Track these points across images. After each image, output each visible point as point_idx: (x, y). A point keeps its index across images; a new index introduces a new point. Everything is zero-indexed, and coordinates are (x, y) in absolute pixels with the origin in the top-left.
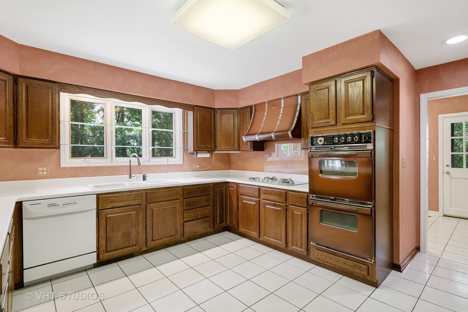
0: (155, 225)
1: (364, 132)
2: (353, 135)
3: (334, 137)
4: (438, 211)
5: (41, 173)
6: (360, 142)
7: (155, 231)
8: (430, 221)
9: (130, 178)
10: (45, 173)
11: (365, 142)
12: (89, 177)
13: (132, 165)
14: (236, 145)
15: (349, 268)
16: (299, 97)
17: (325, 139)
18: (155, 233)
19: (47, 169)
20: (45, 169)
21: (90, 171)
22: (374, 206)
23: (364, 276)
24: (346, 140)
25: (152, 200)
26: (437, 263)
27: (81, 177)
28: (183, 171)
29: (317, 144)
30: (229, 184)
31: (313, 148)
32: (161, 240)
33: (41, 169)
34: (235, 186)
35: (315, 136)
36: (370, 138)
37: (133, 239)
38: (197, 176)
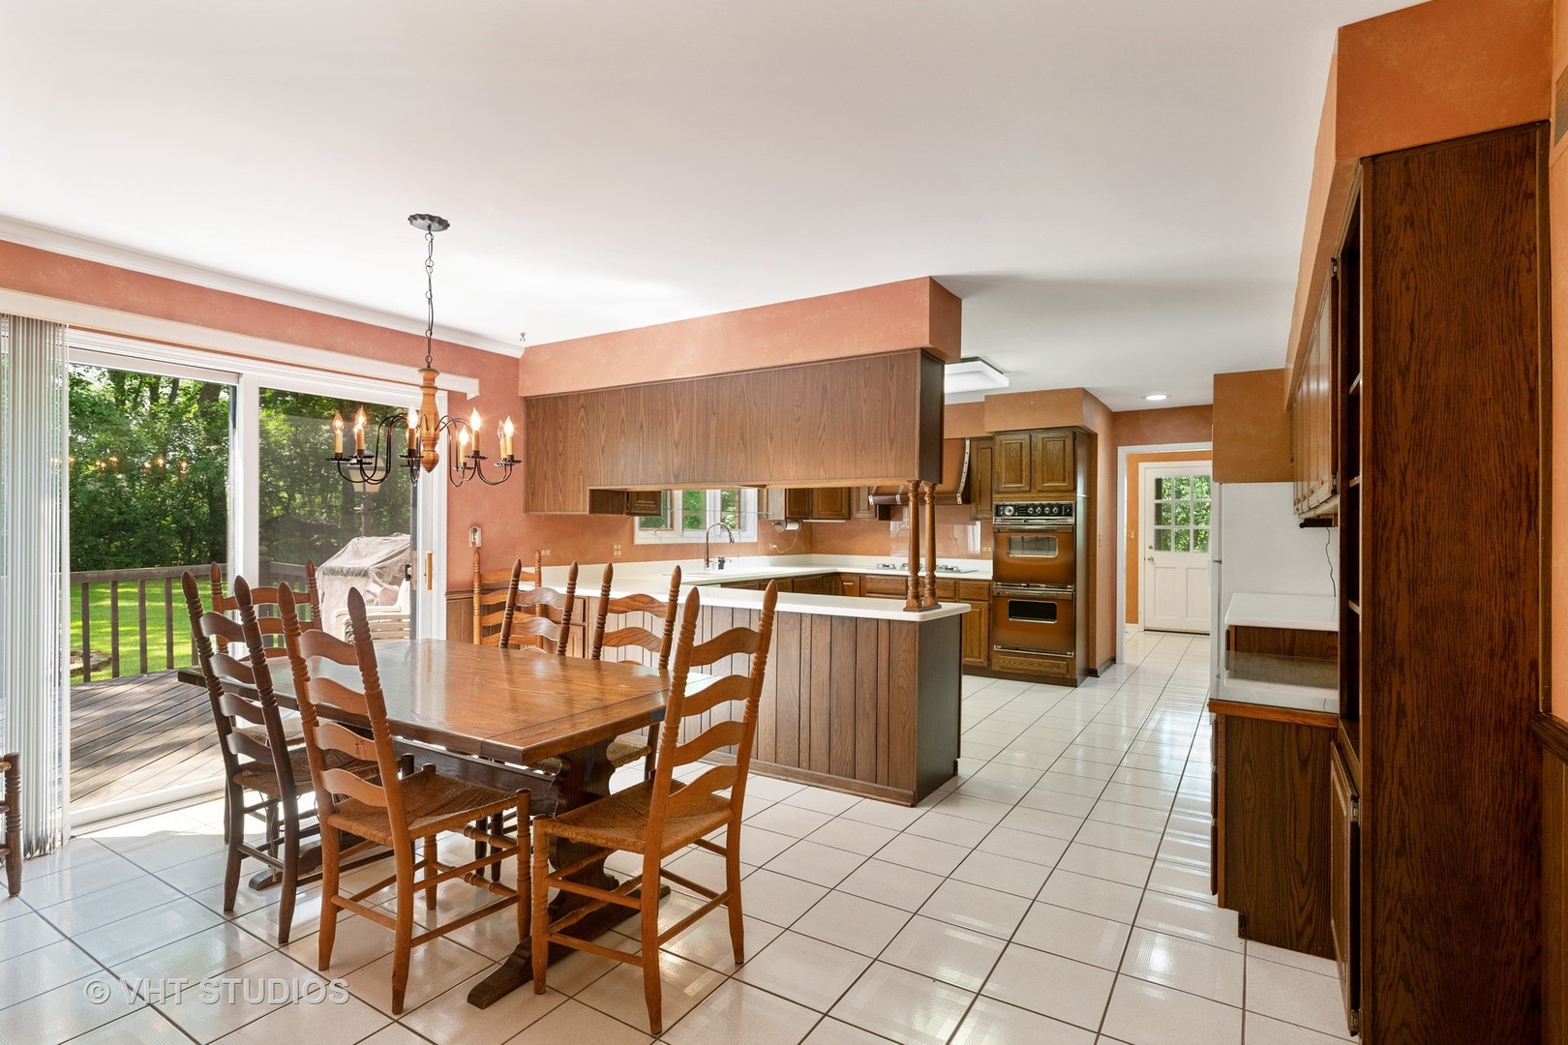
1: (1064, 502)
2: (1051, 506)
3: (1027, 506)
4: (1137, 622)
5: (616, 554)
6: (1059, 514)
8: (1127, 637)
9: (707, 565)
10: (620, 553)
11: (1065, 515)
14: (845, 511)
15: (1046, 670)
16: (968, 442)
17: (1015, 509)
20: (620, 546)
21: (661, 551)
22: (1075, 590)
23: (1064, 674)
24: (1043, 510)
26: (1134, 671)
28: (756, 554)
29: (1004, 514)
30: (843, 578)
31: (999, 519)
33: (616, 547)
34: (857, 579)
35: (1001, 503)
36: (1071, 510)
38: (774, 565)
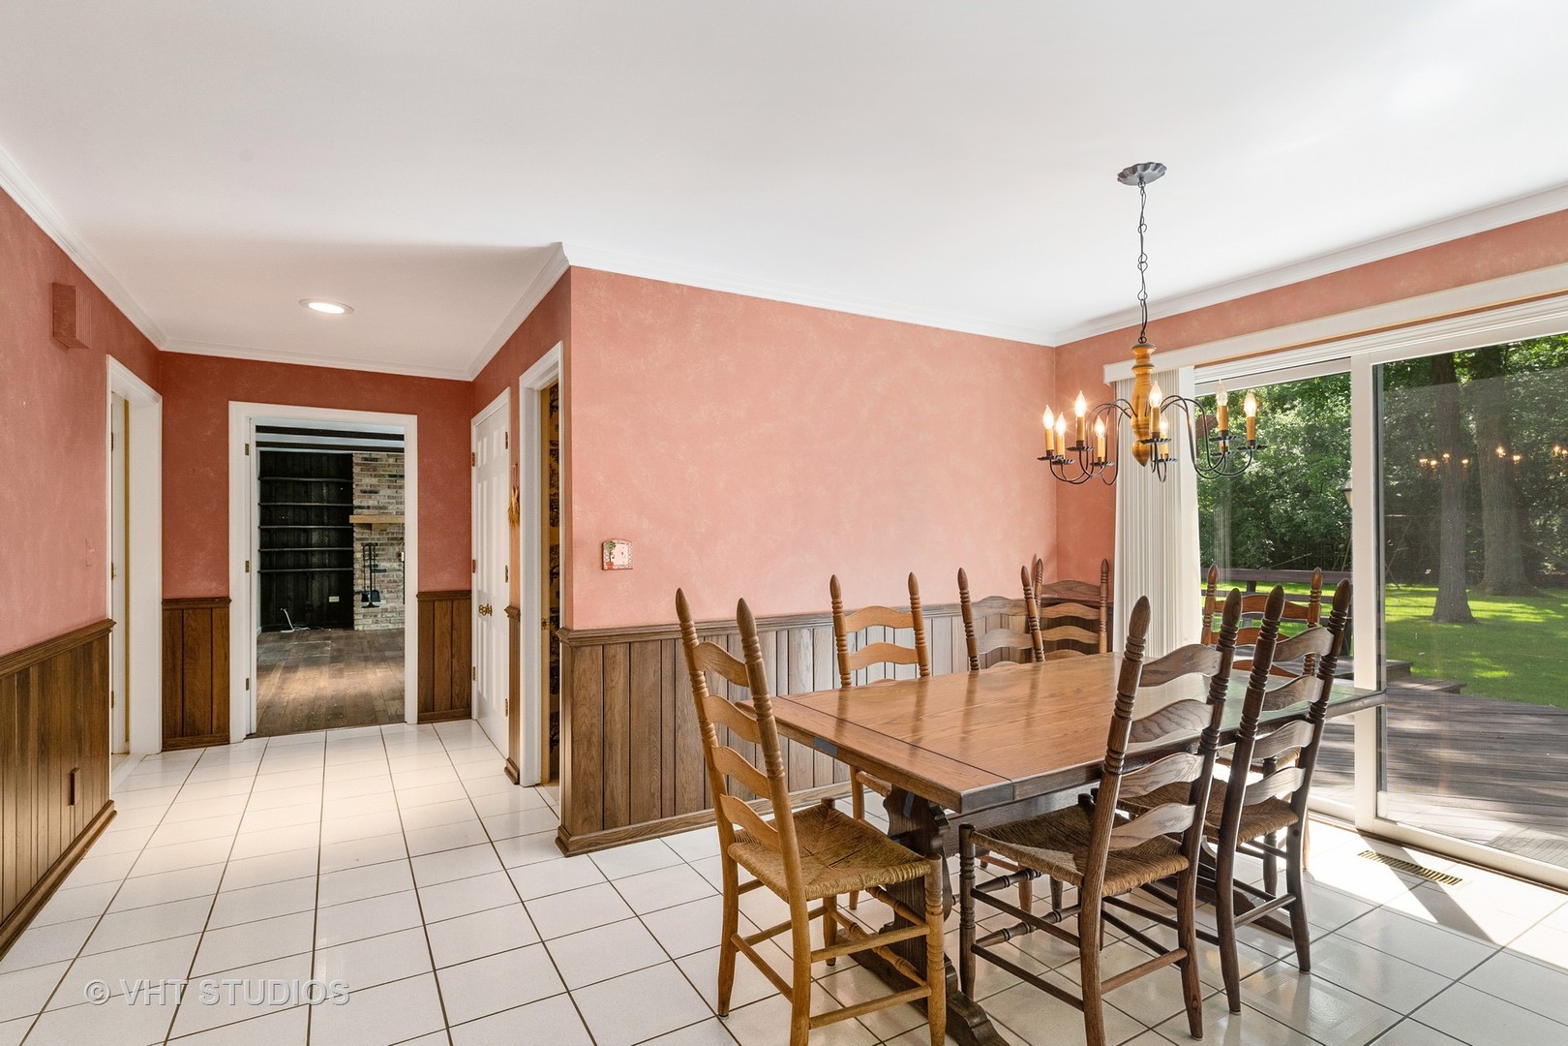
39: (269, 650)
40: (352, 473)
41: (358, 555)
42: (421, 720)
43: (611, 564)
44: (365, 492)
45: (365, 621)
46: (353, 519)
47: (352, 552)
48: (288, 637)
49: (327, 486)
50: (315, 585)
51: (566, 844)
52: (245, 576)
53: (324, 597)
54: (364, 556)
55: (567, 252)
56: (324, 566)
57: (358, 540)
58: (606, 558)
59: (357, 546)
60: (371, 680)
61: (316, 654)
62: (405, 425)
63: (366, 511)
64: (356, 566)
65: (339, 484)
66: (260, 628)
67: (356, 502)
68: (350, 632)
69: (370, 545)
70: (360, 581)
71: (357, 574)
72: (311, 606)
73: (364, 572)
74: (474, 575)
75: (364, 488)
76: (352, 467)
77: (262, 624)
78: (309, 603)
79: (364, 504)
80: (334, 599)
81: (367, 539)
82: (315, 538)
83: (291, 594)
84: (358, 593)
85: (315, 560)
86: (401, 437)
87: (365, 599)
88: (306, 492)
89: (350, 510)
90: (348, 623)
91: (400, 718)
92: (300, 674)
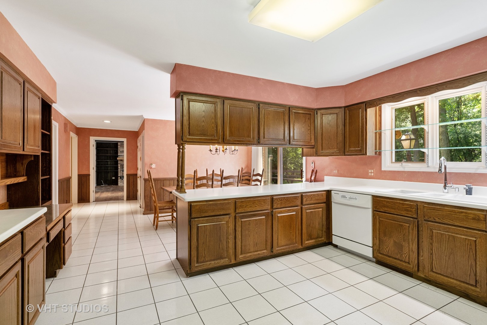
0: (436, 253)
5: (370, 174)
7: (435, 259)
9: (445, 189)
10: (373, 174)
12: (404, 181)
13: (447, 171)
18: (435, 264)
19: (374, 171)
20: (372, 171)
21: (405, 176)
25: (430, 218)
27: (398, 181)
32: (446, 278)
33: (370, 171)
37: (405, 254)
39: (98, 189)
40: (118, 147)
41: (119, 167)
42: (127, 200)
43: (152, 167)
44: (121, 152)
45: (121, 183)
46: (118, 159)
47: (118, 167)
48: (103, 187)
49: (112, 150)
50: (109, 175)
51: (144, 214)
52: (93, 170)
53: (111, 178)
54: (121, 168)
55: (144, 116)
56: (111, 170)
57: (119, 164)
58: (151, 166)
59: (119, 165)
60: (119, 194)
61: (108, 190)
62: (125, 140)
63: (121, 157)
64: (119, 170)
65: (115, 150)
66: (96, 185)
67: (119, 154)
68: (117, 186)
69: (122, 165)
70: (120, 174)
71: (119, 172)
72: (108, 179)
73: (120, 171)
74: (138, 171)
75: (121, 151)
76: (118, 146)
77: (97, 184)
78: (107, 179)
79: (121, 155)
80: (113, 178)
81: (121, 163)
82: (109, 163)
83: (103, 177)
84: (119, 177)
85: (109, 168)
86: (123, 142)
87: (121, 178)
88: (107, 152)
89: (117, 156)
90: (117, 184)
91: (123, 200)
92: (104, 193)
